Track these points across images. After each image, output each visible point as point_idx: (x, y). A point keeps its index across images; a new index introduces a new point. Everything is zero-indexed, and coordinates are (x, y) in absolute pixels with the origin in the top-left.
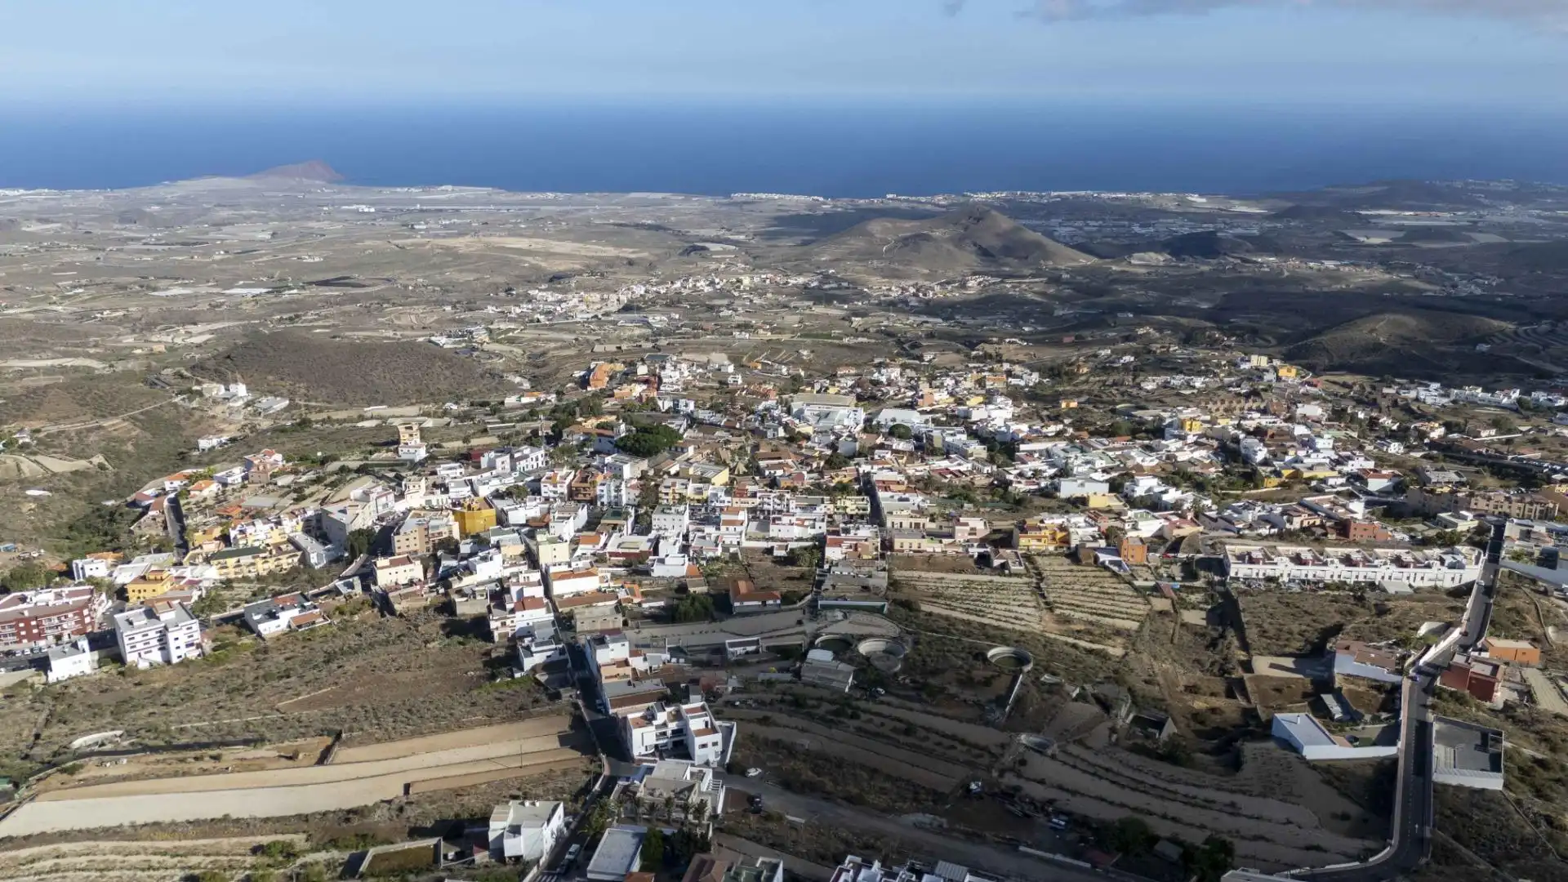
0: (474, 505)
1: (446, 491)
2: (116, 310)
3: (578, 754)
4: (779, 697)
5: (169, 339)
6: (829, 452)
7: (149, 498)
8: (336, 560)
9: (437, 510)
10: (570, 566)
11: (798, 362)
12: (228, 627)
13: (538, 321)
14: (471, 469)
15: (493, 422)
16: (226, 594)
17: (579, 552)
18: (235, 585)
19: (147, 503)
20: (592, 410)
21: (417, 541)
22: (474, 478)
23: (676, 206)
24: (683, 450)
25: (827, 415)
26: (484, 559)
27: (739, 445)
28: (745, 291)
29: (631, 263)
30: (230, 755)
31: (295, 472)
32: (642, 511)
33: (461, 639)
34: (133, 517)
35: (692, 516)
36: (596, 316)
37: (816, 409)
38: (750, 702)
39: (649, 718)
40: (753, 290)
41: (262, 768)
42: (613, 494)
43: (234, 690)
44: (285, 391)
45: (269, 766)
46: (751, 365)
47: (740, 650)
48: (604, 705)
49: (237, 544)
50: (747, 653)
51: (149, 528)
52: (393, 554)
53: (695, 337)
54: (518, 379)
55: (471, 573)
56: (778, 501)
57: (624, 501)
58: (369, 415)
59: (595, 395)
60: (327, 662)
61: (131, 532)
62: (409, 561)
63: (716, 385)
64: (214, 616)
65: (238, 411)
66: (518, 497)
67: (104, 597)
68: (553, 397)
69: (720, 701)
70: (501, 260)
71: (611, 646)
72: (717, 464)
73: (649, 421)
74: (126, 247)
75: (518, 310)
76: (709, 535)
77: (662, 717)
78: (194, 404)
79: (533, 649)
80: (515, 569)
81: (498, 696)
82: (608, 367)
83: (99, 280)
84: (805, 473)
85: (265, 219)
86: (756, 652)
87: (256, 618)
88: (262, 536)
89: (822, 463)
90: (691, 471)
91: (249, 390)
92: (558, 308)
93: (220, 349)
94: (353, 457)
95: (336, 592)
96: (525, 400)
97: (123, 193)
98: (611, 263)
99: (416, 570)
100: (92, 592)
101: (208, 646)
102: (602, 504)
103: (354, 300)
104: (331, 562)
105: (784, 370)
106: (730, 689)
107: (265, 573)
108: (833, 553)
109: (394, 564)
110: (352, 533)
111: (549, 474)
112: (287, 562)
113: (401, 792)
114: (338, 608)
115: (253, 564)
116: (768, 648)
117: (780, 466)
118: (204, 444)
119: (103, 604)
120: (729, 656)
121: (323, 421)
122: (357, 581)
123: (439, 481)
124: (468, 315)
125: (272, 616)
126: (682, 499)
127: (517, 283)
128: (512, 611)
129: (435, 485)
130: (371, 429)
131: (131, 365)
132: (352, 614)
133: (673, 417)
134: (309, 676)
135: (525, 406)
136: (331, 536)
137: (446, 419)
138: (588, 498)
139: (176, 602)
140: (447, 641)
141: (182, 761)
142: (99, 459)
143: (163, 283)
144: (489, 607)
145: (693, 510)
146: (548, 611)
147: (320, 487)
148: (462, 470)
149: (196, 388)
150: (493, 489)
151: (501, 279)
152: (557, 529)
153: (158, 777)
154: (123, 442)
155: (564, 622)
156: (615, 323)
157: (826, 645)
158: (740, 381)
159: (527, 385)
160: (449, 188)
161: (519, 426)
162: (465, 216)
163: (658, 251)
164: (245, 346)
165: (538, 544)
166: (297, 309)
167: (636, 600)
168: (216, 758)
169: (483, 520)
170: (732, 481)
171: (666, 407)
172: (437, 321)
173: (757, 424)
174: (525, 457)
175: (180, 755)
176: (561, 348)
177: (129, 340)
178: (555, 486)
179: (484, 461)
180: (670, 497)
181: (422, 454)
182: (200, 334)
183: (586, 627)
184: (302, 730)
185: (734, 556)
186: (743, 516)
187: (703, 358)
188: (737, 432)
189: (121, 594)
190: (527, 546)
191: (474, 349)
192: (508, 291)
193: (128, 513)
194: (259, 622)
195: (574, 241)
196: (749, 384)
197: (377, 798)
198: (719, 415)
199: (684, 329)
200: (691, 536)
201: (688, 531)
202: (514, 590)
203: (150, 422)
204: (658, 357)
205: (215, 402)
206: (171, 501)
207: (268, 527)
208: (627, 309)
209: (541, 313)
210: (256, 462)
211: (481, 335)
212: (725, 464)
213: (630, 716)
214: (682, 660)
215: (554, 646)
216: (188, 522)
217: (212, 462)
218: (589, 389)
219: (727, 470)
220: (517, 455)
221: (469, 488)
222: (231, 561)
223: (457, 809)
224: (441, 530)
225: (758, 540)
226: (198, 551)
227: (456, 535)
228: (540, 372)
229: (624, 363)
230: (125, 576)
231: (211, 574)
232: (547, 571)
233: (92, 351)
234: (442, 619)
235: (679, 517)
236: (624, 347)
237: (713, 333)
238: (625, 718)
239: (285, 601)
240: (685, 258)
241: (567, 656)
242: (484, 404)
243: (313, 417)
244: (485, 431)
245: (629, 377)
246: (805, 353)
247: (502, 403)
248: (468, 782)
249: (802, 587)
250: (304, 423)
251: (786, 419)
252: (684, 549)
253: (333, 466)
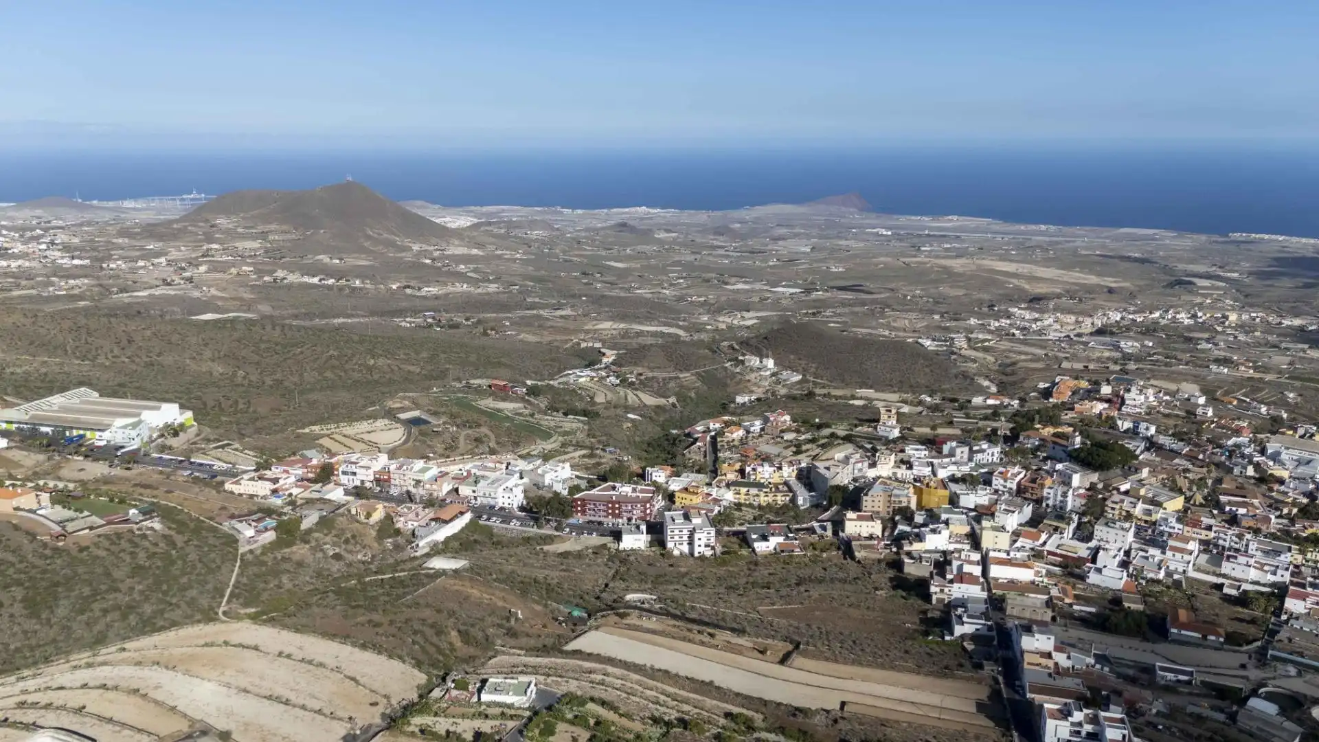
0: (932, 484)
1: (910, 467)
2: (701, 297)
3: (991, 724)
4: (1209, 734)
5: (729, 320)
6: (1305, 501)
7: (698, 432)
8: (816, 506)
9: (900, 482)
10: (1008, 554)
11: (1284, 404)
12: (734, 539)
13: (1014, 335)
14: (934, 453)
15: (959, 417)
16: (737, 513)
17: (1018, 544)
18: (743, 508)
19: (696, 436)
20: (1052, 420)
21: (881, 504)
22: (935, 461)
23: (1168, 242)
24: (1137, 470)
25: (1309, 462)
26: (934, 531)
27: (1199, 476)
28: (1229, 327)
29: (1111, 291)
30: (723, 636)
31: (798, 431)
32: (1085, 519)
33: (904, 594)
34: (687, 444)
35: (1137, 535)
36: (1068, 336)
37: (1296, 454)
38: (1174, 729)
39: (1065, 714)
40: (1241, 327)
41: (741, 653)
42: (1059, 498)
43: (731, 587)
44: (801, 369)
45: (746, 654)
46: (1226, 399)
47: (1170, 676)
48: (1023, 688)
49: (749, 478)
50: (1179, 681)
51: (695, 454)
52: (860, 510)
53: (1166, 365)
54: (986, 383)
55: (921, 541)
56: (1237, 540)
57: (1069, 507)
58: (859, 395)
59: (1055, 406)
60: (798, 584)
61: (684, 455)
62: (871, 518)
63: (1182, 413)
64: (726, 528)
65: (766, 379)
66: (971, 484)
67: (660, 497)
68: (1016, 403)
69: (1141, 720)
70: (989, 280)
71: (1037, 636)
72: (1172, 490)
73: (1106, 438)
74: (714, 252)
75: (997, 324)
76: (1153, 557)
77: (1078, 716)
78: (738, 370)
79: (965, 619)
80: (959, 546)
81: (929, 651)
82: (1072, 383)
83: (694, 274)
84: (1273, 517)
85: (808, 237)
86: (1189, 683)
87: (754, 537)
88: (767, 476)
89: (1295, 511)
90: (1142, 492)
91: (775, 364)
92: (1034, 326)
93: (762, 331)
94: (842, 427)
95: (812, 531)
96: (990, 402)
97: (719, 213)
98: (1090, 290)
99: (876, 528)
100: (654, 492)
101: (719, 549)
102: (1047, 505)
103: (863, 304)
104: (812, 506)
105: (1264, 409)
106: (1154, 711)
107: (765, 504)
108: (1293, 605)
109: (860, 518)
110: (832, 487)
111: (1001, 469)
112: (781, 499)
113: (838, 707)
114: (812, 544)
115: (757, 495)
116: (1202, 682)
117: (1244, 505)
118: (739, 399)
119: (659, 503)
120: (1158, 679)
121: (825, 395)
122: (829, 525)
123: (906, 459)
124: (954, 324)
125: (764, 538)
126: (1129, 517)
127: (999, 302)
128: (951, 582)
129: (902, 462)
130: (858, 407)
131: (704, 336)
132: (822, 551)
133: (1131, 438)
134: (784, 592)
135: (990, 407)
136: (815, 485)
137: (920, 409)
138: (1034, 497)
139: (703, 512)
140: (892, 592)
141: (690, 630)
142: (673, 400)
143: (733, 280)
144: (931, 573)
145: (1138, 528)
146: (983, 590)
147: (814, 446)
148: (927, 453)
149: (741, 358)
150: (950, 473)
151: (986, 297)
152: (1001, 519)
153: (673, 638)
154: (689, 390)
155: (996, 603)
156: (1086, 344)
157: (1270, 697)
158: (1210, 413)
159: (994, 389)
160: (955, 218)
161: (981, 424)
162: (963, 241)
163: (1142, 283)
164: (778, 330)
165: (982, 529)
166: (821, 305)
167: (1067, 601)
168: (712, 635)
169: (937, 498)
170: (1186, 510)
171: (1125, 428)
172: (927, 327)
173: (1223, 458)
174: (983, 451)
175: (690, 626)
176: (1031, 360)
177: (705, 318)
178: (1005, 481)
179: (946, 449)
180: (1117, 512)
181: (896, 433)
182: (749, 319)
183: (1015, 612)
184: (773, 633)
185: (1177, 584)
186: (1193, 546)
187: (1173, 387)
188: (1198, 463)
189: (670, 497)
190: (973, 528)
191: (953, 353)
192: (991, 306)
193: (684, 441)
194: (755, 540)
195: (1058, 268)
196: (1220, 418)
197: (819, 706)
198: (1181, 444)
199: (1155, 357)
200: (1133, 553)
201: (1130, 549)
202: (955, 564)
203: (707, 378)
204: (1125, 380)
205: (752, 370)
206: (712, 437)
207: (773, 469)
208: (1100, 332)
209: (1018, 329)
210: (772, 419)
211: (961, 342)
212: (1180, 491)
213: (1046, 705)
214: (1106, 669)
215: (983, 622)
216: (720, 455)
217: (742, 414)
218: (1051, 400)
219: (1183, 497)
220: (975, 448)
221: (930, 469)
222: (743, 490)
223: (880, 735)
224: (901, 499)
225: (1208, 573)
226: (724, 477)
227: (913, 506)
228: (1008, 378)
229: (1089, 381)
230: (675, 485)
231: (729, 496)
232: (987, 554)
233: (681, 323)
234: (891, 573)
235: (1121, 533)
236: (1091, 367)
237: (1187, 364)
238: (1042, 706)
239: (775, 529)
240: (1169, 291)
241: (994, 633)
242: (954, 400)
243: (818, 391)
244: (951, 423)
245: (1092, 394)
246: (1291, 395)
247: (970, 401)
248: (893, 717)
249: (1252, 630)
250: (811, 395)
251: (1258, 458)
252: (1124, 564)
253: (826, 432)
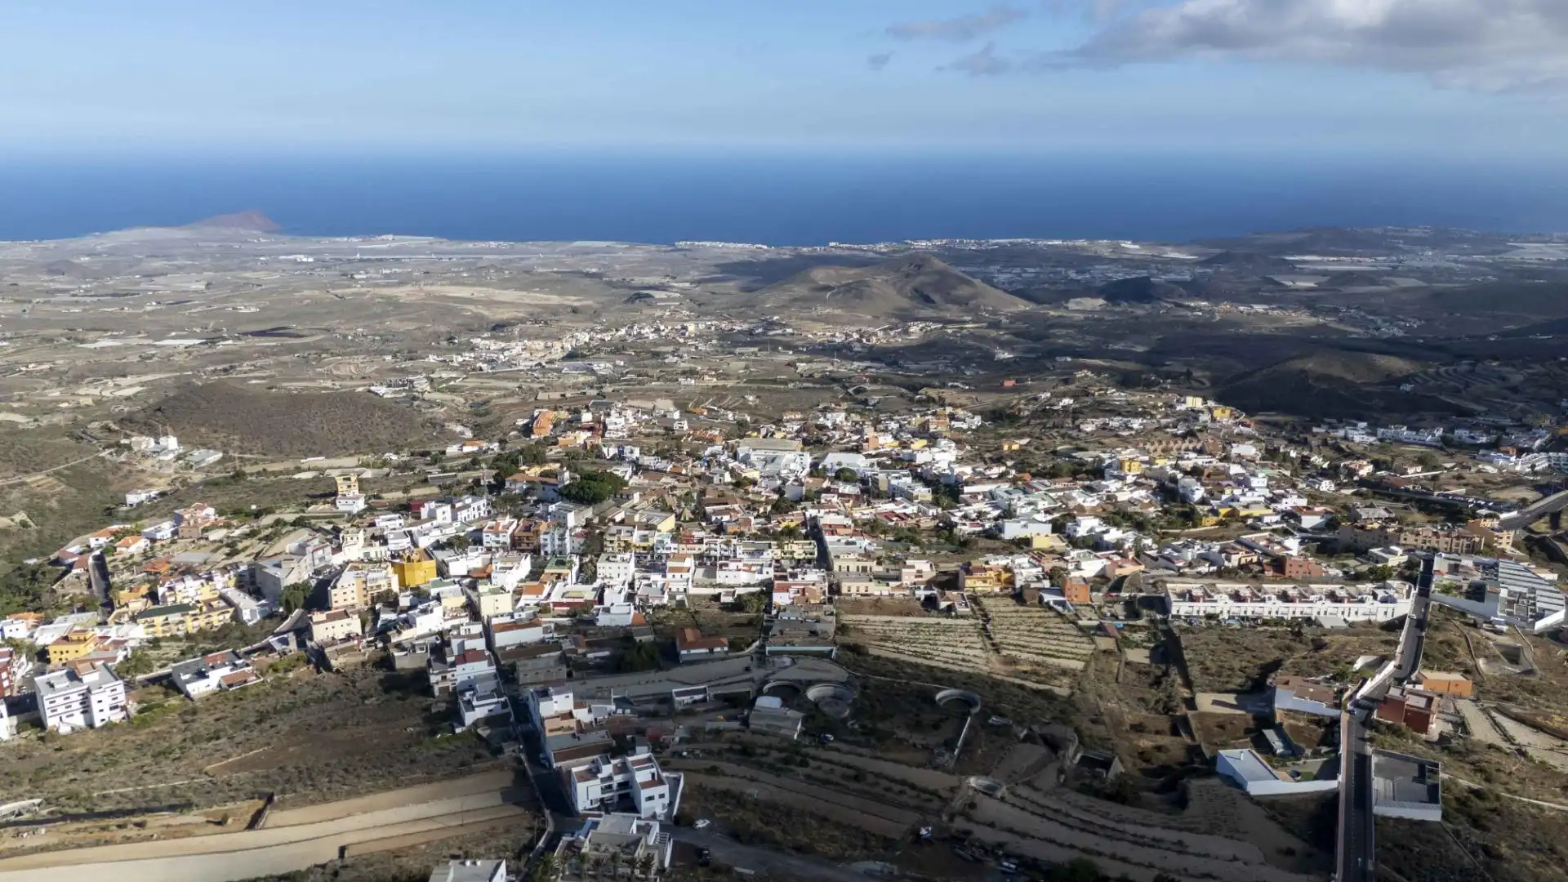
0: (414, 557)
1: (385, 542)
2: (40, 363)
3: (519, 810)
4: (727, 746)
5: (96, 392)
6: (775, 497)
7: (73, 555)
8: (270, 616)
9: (376, 562)
10: (512, 617)
11: (744, 407)
12: (154, 688)
13: (481, 369)
14: (411, 520)
15: (435, 472)
16: (153, 653)
17: (521, 603)
18: (162, 644)
19: (70, 560)
20: (537, 459)
21: (354, 595)
22: (414, 529)
23: (620, 254)
24: (629, 497)
25: (773, 460)
26: (424, 612)
27: (686, 491)
28: (689, 337)
29: (575, 311)
30: (155, 821)
31: (228, 526)
32: (587, 560)
33: (399, 694)
34: (56, 575)
35: (638, 564)
36: (540, 364)
37: (762, 454)
38: (697, 752)
39: (593, 773)
40: (698, 336)
41: (189, 835)
42: (557, 542)
43: (160, 754)
44: (218, 444)
45: (196, 832)
46: (698, 410)
47: (687, 699)
48: (549, 760)
49: (165, 601)
50: (695, 702)
51: (73, 586)
52: (329, 609)
53: (640, 383)
54: (459, 428)
55: (411, 627)
56: (723, 546)
57: (568, 549)
58: (305, 466)
59: (538, 442)
60: (259, 722)
61: (54, 591)
62: (346, 615)
63: (662, 431)
64: (140, 677)
65: (168, 465)
66: (458, 547)
67: (24, 659)
68: (495, 446)
69: (667, 752)
70: (445, 308)
71: (555, 698)
72: (663, 510)
73: (594, 468)
74: (52, 299)
75: (460, 359)
76: (655, 582)
77: (607, 770)
78: (123, 458)
79: (475, 703)
80: (456, 622)
81: (438, 751)
82: (552, 415)
83: (24, 333)
84: (752, 518)
85: (200, 270)
86: (704, 700)
87: (185, 677)
88: (191, 593)
89: (769, 508)
90: (637, 518)
91: (180, 443)
92: (501, 357)
93: (151, 401)
94: (289, 510)
95: (269, 649)
96: (467, 449)
97: (51, 244)
98: (555, 311)
99: (354, 625)
100: (11, 654)
101: (133, 707)
102: (546, 553)
103: (291, 350)
104: (264, 618)
105: (730, 415)
106: (677, 739)
107: (195, 631)
108: (780, 599)
109: (331, 618)
110: (287, 588)
111: (491, 523)
112: (218, 619)
113: (335, 855)
114: (271, 666)
115: (182, 622)
116: (716, 696)
117: (727, 511)
118: (132, 499)
119: (23, 667)
120: (676, 705)
121: (259, 474)
122: (291, 637)
123: (377, 533)
124: (409, 364)
125: (201, 675)
126: (627, 546)
127: (459, 333)
128: (453, 664)
129: (374, 537)
130: (307, 481)
131: (57, 419)
132: (287, 671)
133: (617, 464)
134: (240, 737)
135: (467, 455)
136: (265, 591)
137: (386, 470)
138: (531, 547)
139: (99, 663)
140: (385, 697)
141: (103, 829)
142: (21, 516)
143: (91, 335)
144: (429, 661)
145: (638, 557)
146: (490, 664)
147: (255, 540)
148: (402, 521)
149: (124, 441)
150: (433, 540)
151: (443, 329)
152: (499, 579)
153: (80, 846)
154: (45, 498)
155: (506, 675)
156: (559, 371)
157: (773, 692)
158: (686, 427)
159: (469, 434)
160: (390, 237)
161: (461, 475)
162: (405, 265)
163: (603, 299)
164: (175, 398)
165: (479, 596)
166: (231, 361)
167: (580, 651)
168: (140, 825)
169: (423, 574)
170: (678, 527)
171: (611, 454)
172: (377, 371)
173: (703, 470)
174: (467, 507)
175: (104, 823)
176: (505, 396)
177: (55, 393)
178: (497, 536)
179: (424, 512)
180: (616, 545)
181: (361, 505)
182: (129, 387)
183: (529, 679)
184: (232, 794)
185: (681, 603)
186: (689, 562)
187: (649, 405)
188: (682, 478)
189: (42, 655)
190: (469, 597)
191: (414, 398)
192: (450, 339)
193: (50, 572)
194: (188, 682)
195: (517, 289)
196: (695, 430)
197: (309, 863)
198: (665, 462)
199: (629, 376)
200: (637, 584)
201: (634, 580)
202: (455, 643)
203: (76, 477)
204: (603, 404)
205: (145, 456)
206: (96, 558)
207: (199, 582)
208: (571, 356)
209: (485, 361)
210: (186, 516)
211: (421, 384)
212: (671, 510)
213: (574, 770)
214: (628, 711)
215: (496, 700)
216: (115, 579)
217: (140, 517)
218: (533, 437)
219: (674, 516)
220: (458, 505)
221: (409, 539)
222: (159, 620)
223: (394, 871)
224: (379, 583)
225: (706, 586)
226: (124, 609)
227: (395, 588)
228: (483, 420)
229: (568, 410)
230: (46, 637)
231: (137, 633)
232: (489, 622)
233: (15, 405)
234: (381, 674)
235: (625, 565)
236: (568, 395)
237: (658, 379)
238: (569, 772)
239: (215, 659)
240: (630, 306)
241: (509, 709)
242: (424, 454)
243: (248, 469)
244: (425, 482)
245: (573, 424)
246: (751, 398)
247: (444, 453)
248: (409, 842)
249: (747, 633)
250: (239, 476)
251: (732, 464)
252: (630, 598)
253: (268, 520)
